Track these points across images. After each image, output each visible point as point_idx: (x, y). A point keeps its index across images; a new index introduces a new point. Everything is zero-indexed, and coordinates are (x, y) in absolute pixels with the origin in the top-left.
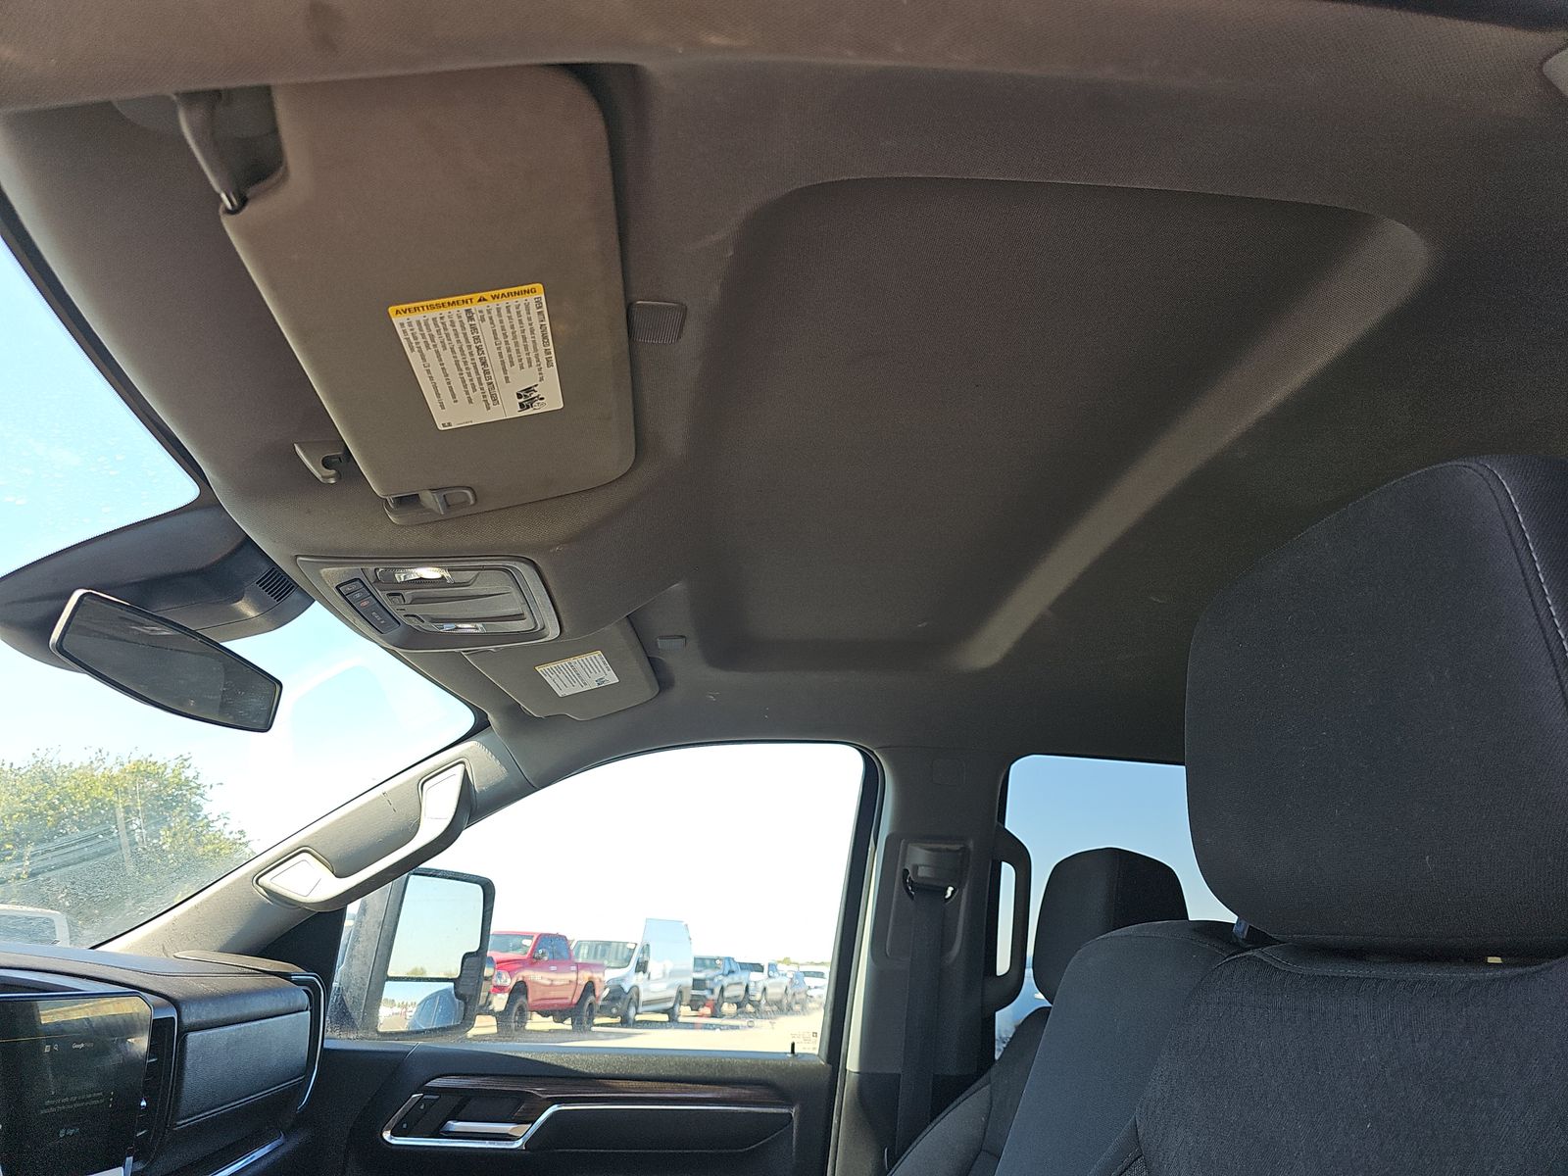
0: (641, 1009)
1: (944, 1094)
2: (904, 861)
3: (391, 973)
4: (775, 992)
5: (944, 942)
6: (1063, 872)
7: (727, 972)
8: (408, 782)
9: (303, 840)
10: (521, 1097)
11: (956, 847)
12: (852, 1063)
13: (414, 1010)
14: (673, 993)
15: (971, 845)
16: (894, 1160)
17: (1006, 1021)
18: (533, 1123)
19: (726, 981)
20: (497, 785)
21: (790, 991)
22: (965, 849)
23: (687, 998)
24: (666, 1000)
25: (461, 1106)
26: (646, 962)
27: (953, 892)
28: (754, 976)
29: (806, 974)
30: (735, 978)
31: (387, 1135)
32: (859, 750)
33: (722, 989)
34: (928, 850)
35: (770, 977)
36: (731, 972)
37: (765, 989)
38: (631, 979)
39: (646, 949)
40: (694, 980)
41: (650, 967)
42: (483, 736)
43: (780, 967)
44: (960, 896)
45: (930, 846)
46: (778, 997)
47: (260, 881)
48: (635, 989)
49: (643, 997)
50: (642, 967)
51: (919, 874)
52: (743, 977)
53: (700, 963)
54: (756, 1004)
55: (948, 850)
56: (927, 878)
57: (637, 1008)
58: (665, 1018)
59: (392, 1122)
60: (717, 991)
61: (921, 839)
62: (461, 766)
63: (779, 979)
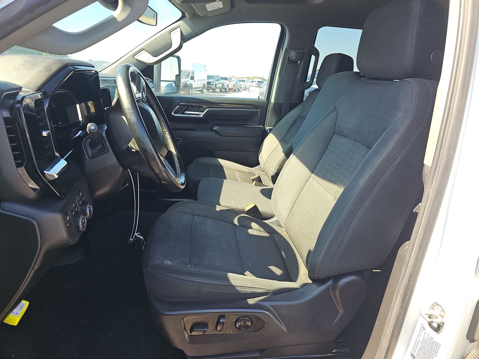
0: (193, 90)
1: (292, 107)
2: (289, 55)
3: (161, 80)
4: (231, 86)
5: (296, 75)
6: (327, 58)
7: (217, 80)
8: (166, 32)
9: (142, 47)
10: (200, 107)
11: (303, 51)
12: (273, 100)
13: (164, 89)
14: (202, 86)
15: (306, 51)
16: (280, 120)
17: (307, 92)
18: (204, 112)
19: (217, 82)
20: (189, 34)
21: (235, 86)
22: (304, 52)
23: (206, 87)
24: (200, 87)
25: (187, 108)
26: (193, 77)
27: (300, 63)
28: (225, 81)
29: (240, 81)
30: (219, 82)
31: (173, 113)
32: (280, 25)
33: (216, 85)
34: (296, 52)
35: (229, 82)
36: (218, 80)
37: (228, 85)
38: (190, 82)
39: (193, 73)
40: (208, 82)
41: (195, 79)
42: (184, 19)
43: (232, 78)
44: (301, 63)
45: (296, 51)
46: (232, 87)
47: (134, 57)
48: (191, 85)
49: (193, 87)
50: (192, 78)
51: (292, 58)
52: (221, 81)
53: (209, 77)
54: (225, 89)
55: (300, 52)
56: (294, 59)
57: (192, 89)
58: (200, 92)
59: (174, 111)
60: (214, 85)
61: (294, 49)
62: (179, 28)
63: (232, 82)
